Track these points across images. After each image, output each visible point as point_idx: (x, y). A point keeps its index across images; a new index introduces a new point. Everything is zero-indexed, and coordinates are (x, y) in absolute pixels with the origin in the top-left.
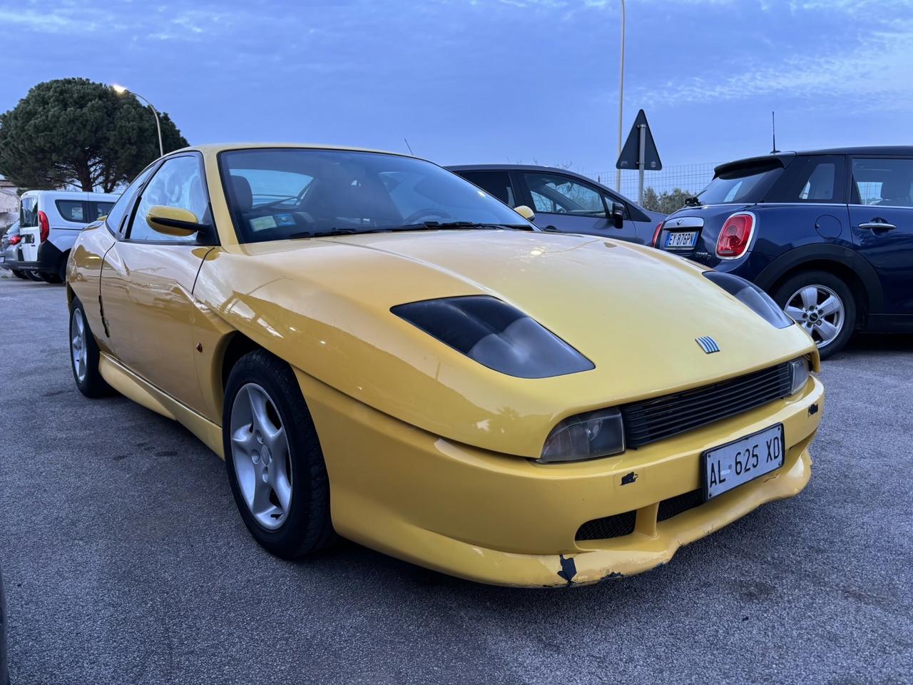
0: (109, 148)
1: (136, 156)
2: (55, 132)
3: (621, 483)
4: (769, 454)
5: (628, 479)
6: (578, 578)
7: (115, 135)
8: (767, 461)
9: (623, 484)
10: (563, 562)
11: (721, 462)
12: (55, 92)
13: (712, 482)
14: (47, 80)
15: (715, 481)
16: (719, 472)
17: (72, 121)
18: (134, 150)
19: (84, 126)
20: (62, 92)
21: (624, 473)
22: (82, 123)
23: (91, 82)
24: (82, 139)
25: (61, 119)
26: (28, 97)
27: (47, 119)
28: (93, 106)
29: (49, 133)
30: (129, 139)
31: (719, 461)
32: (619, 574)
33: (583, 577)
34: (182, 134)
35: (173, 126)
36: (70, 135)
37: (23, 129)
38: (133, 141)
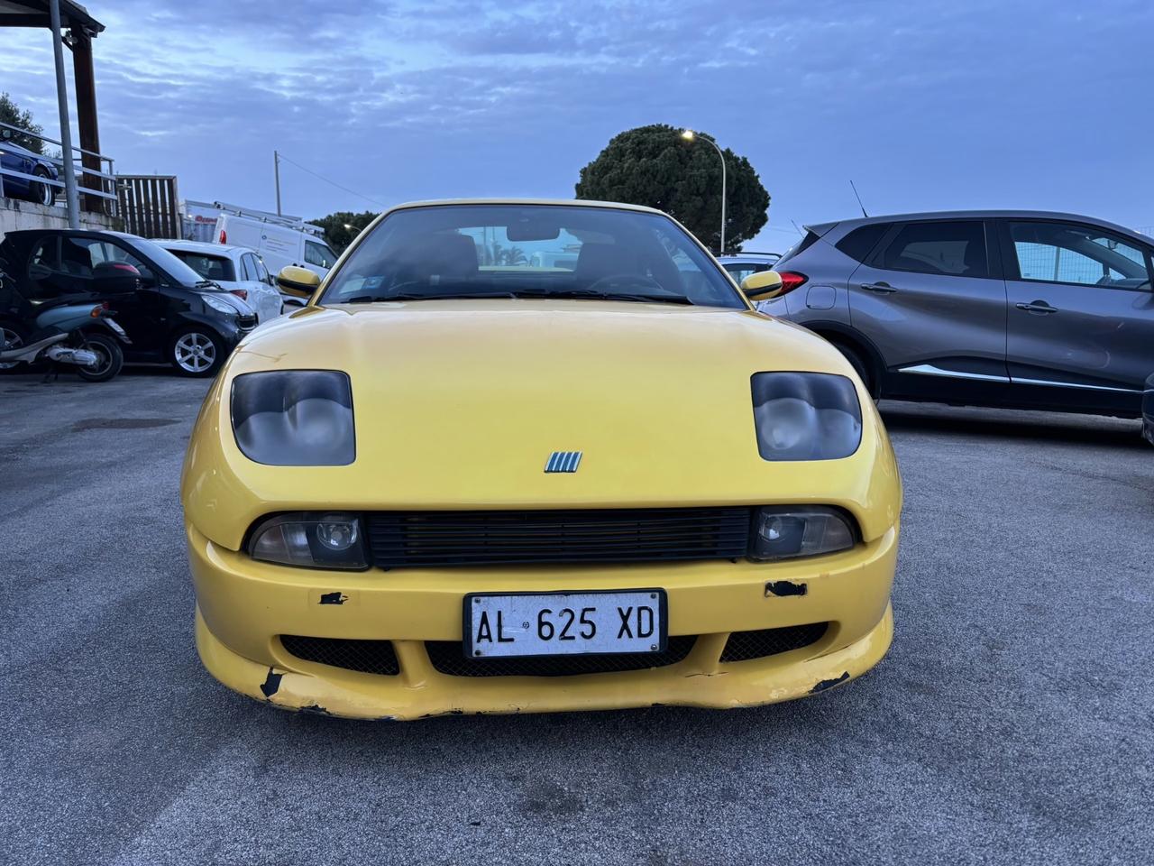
0: (676, 200)
1: (702, 209)
2: (626, 185)
3: (320, 600)
4: (625, 627)
5: (332, 598)
6: (276, 698)
7: (683, 185)
8: (620, 636)
9: (322, 602)
10: (270, 675)
11: (503, 615)
12: (633, 143)
13: (480, 637)
14: (627, 130)
15: (489, 637)
16: (500, 626)
17: (643, 173)
18: (698, 201)
19: (655, 177)
20: (639, 143)
21: (325, 589)
22: (652, 174)
23: (669, 127)
24: (651, 191)
25: (634, 171)
26: (607, 149)
27: (622, 173)
28: (665, 155)
29: (620, 186)
30: (698, 189)
31: (499, 613)
32: (324, 710)
33: (282, 698)
34: (761, 181)
35: (752, 171)
36: (641, 188)
37: (598, 184)
38: (701, 191)
